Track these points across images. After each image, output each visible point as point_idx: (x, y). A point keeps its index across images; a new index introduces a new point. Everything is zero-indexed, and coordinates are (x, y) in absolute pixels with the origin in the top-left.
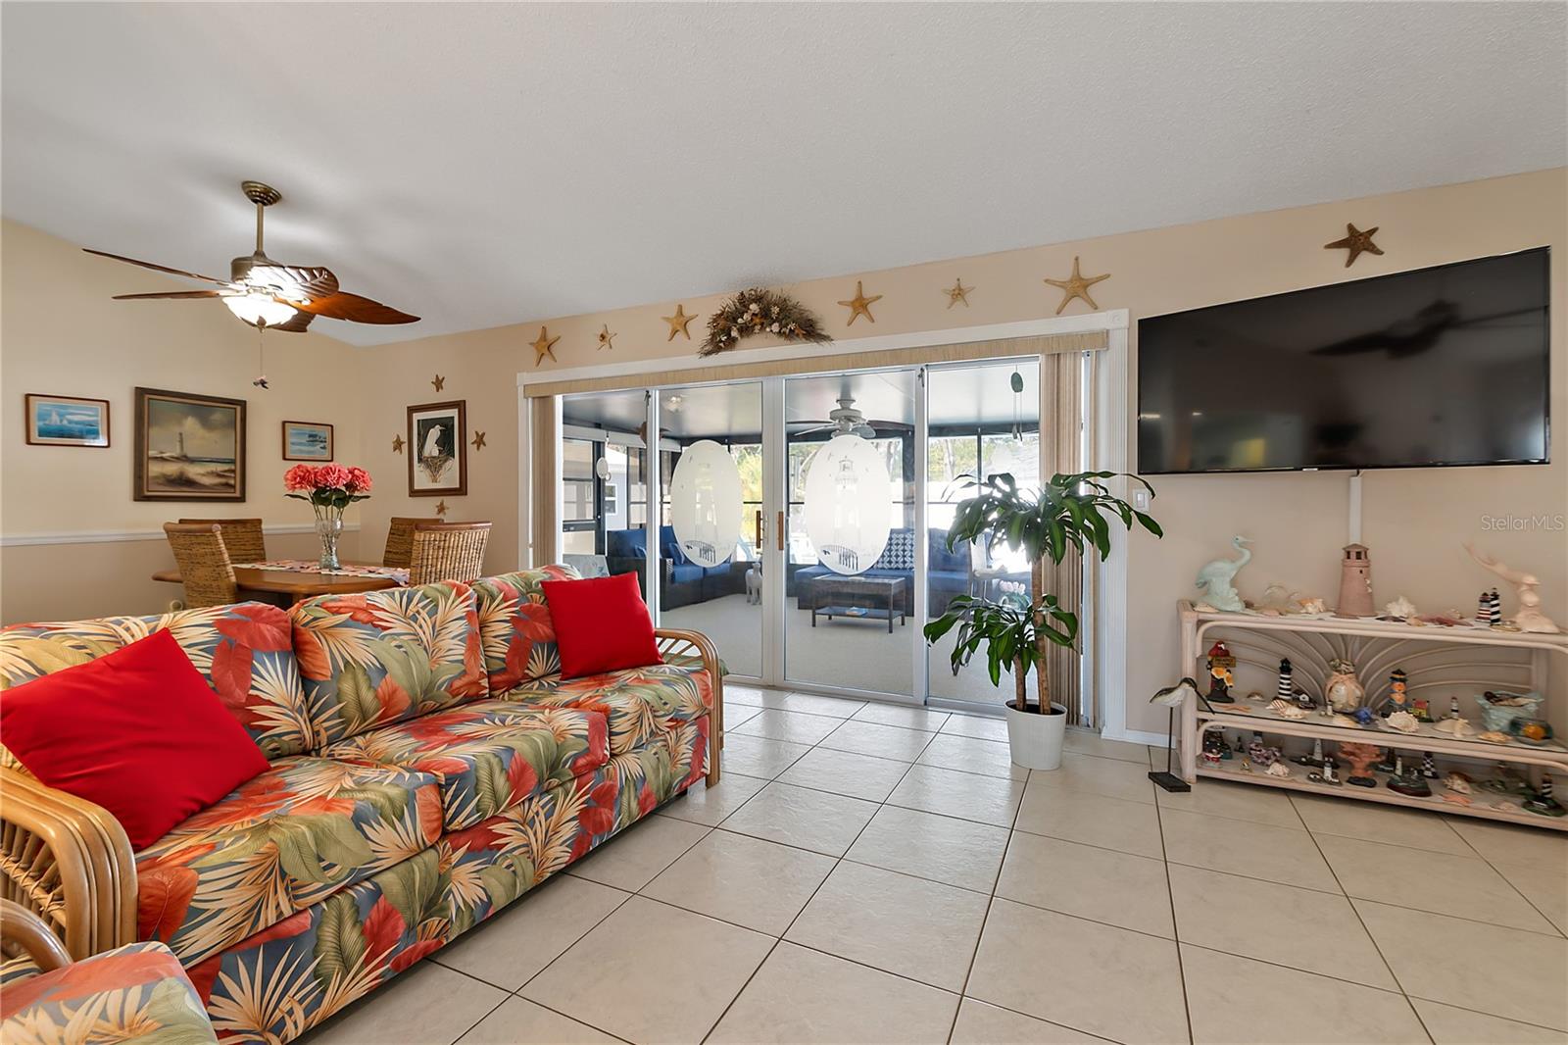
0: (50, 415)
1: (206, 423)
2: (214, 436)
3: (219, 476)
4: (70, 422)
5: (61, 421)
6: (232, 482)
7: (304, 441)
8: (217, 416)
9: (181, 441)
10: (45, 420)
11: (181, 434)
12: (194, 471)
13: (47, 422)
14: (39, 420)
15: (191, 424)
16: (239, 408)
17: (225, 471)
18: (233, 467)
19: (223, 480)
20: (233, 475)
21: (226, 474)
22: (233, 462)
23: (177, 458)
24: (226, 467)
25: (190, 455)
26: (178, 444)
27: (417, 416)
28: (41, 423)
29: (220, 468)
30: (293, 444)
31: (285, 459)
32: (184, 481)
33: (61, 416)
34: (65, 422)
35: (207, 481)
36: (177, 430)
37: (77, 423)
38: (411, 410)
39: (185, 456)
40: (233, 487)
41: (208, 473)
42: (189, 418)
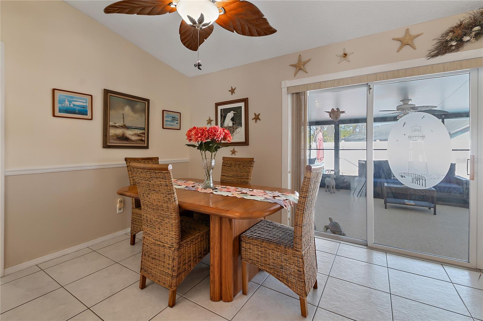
0: (65, 101)
1: (133, 110)
2: (137, 116)
3: (139, 136)
4: (74, 105)
5: (70, 104)
6: (143, 139)
7: (170, 120)
8: (138, 106)
9: (123, 118)
10: (62, 103)
11: (123, 114)
12: (129, 133)
13: (63, 105)
14: (59, 103)
15: (127, 109)
16: (147, 103)
17: (141, 133)
18: (144, 132)
19: (140, 138)
20: (144, 136)
21: (141, 135)
22: (144, 129)
23: (122, 127)
24: (141, 131)
25: (127, 125)
27: (220, 108)
28: (60, 105)
29: (139, 132)
30: (166, 121)
31: (163, 128)
32: (123, 138)
33: (70, 102)
34: (72, 105)
35: (134, 138)
36: (121, 112)
37: (77, 106)
38: (217, 105)
39: (125, 126)
40: (144, 141)
41: (134, 134)
42: (127, 106)
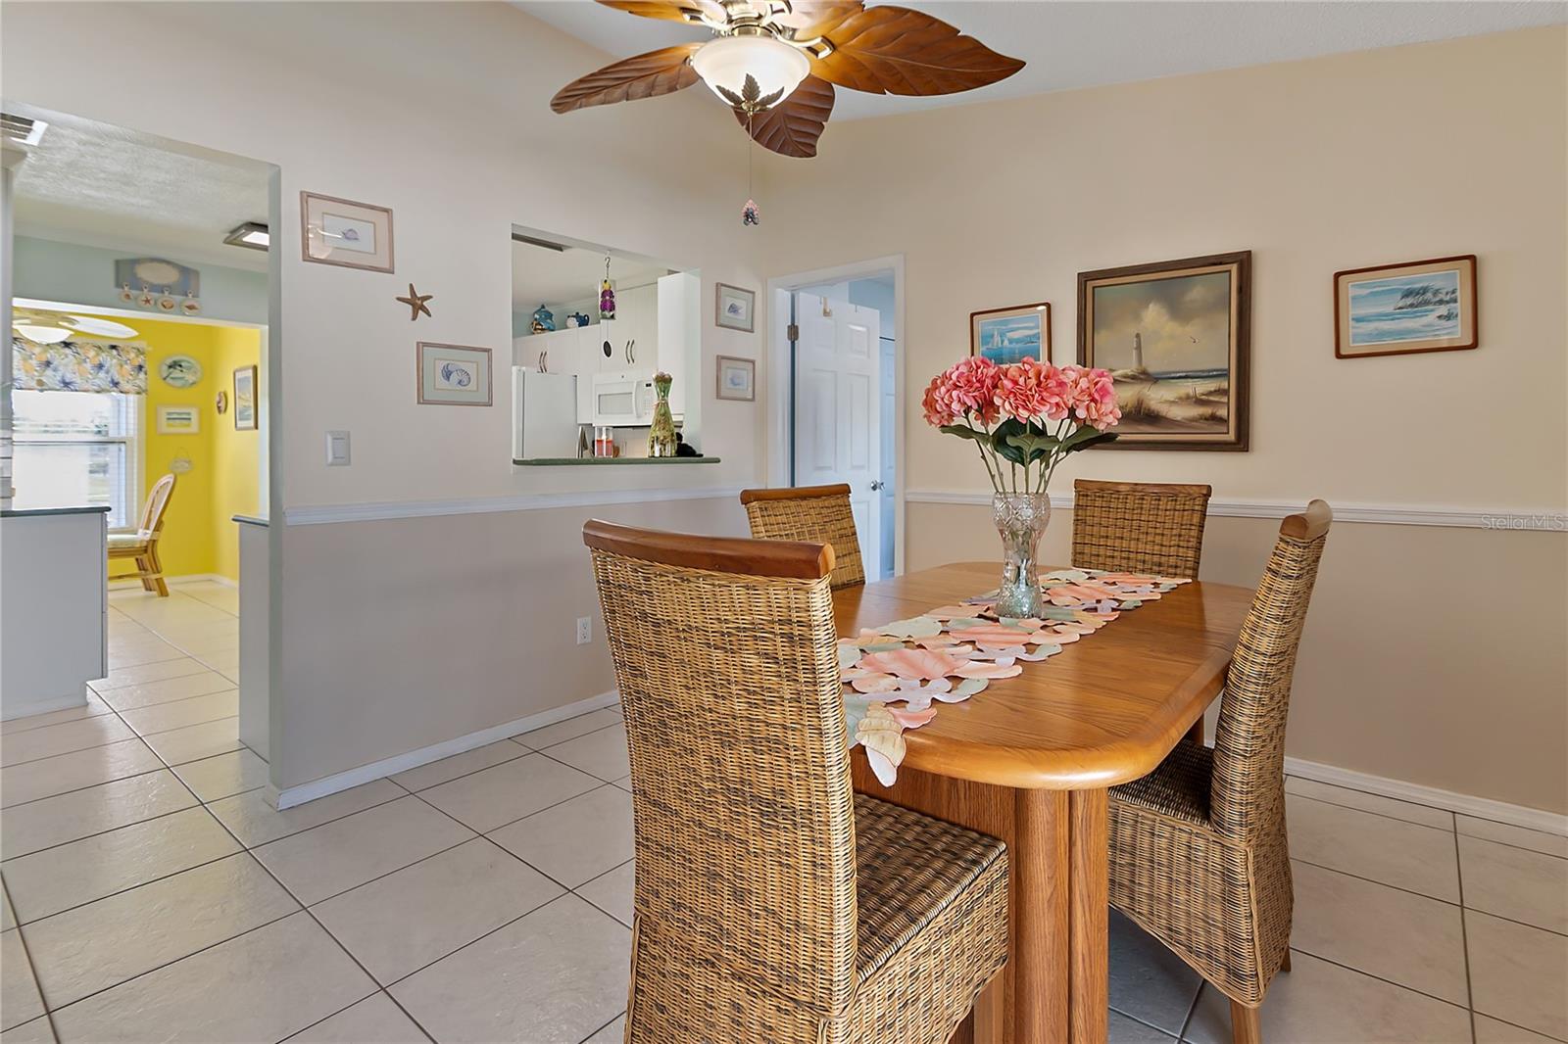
0: (992, 336)
1: (1178, 311)
2: (1192, 329)
3: (1200, 402)
5: (1002, 342)
6: (1222, 412)
7: (1390, 309)
8: (1198, 292)
9: (1139, 348)
10: (988, 343)
11: (1138, 336)
12: (1158, 397)
15: (1153, 315)
16: (1237, 270)
17: (1210, 393)
18: (1225, 385)
19: (1207, 411)
20: (1225, 400)
21: (1212, 398)
22: (1223, 374)
23: (1133, 377)
24: (1211, 385)
25: (1151, 370)
26: (1134, 352)
29: (1201, 387)
30: (1357, 320)
31: (1339, 356)
32: (1140, 415)
34: (1006, 343)
35: (1178, 413)
36: (1132, 330)
37: (1018, 341)
39: (1144, 373)
40: (1224, 421)
41: (1180, 398)
42: (1151, 306)
